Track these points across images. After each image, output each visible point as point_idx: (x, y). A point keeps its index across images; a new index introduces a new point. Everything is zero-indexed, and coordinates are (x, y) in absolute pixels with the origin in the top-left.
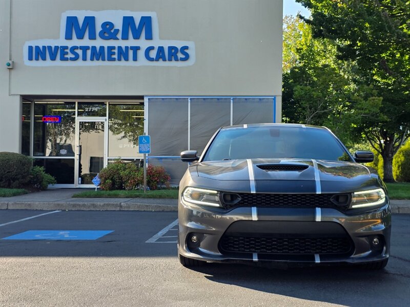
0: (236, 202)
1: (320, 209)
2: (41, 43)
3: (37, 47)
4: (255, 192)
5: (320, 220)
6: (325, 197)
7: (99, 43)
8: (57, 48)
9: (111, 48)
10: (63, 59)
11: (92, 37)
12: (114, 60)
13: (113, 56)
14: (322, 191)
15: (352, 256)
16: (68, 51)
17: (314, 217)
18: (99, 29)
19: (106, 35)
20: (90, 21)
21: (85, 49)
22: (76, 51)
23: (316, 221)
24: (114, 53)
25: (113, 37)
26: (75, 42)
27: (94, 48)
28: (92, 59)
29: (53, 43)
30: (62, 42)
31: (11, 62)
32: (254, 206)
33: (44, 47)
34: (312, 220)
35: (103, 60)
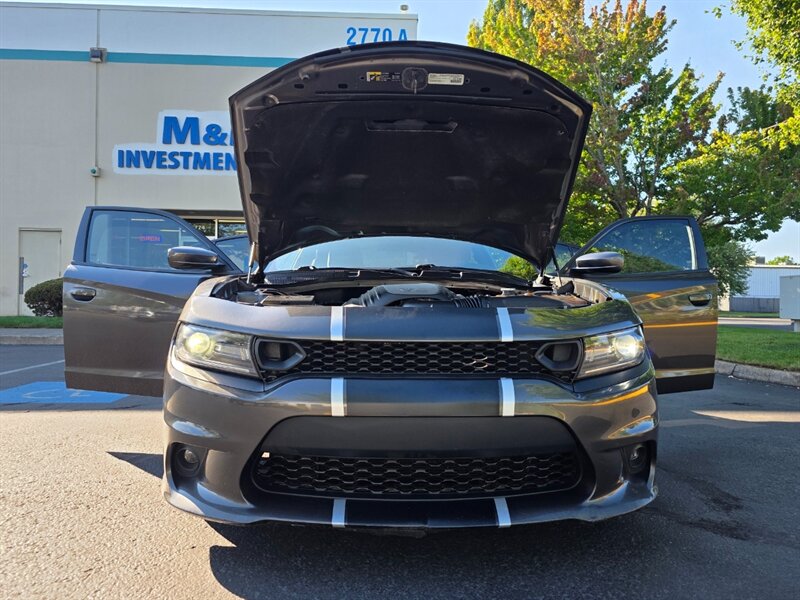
0: (291, 363)
1: (510, 381)
2: (134, 147)
3: (129, 152)
4: (340, 339)
5: (512, 414)
6: (523, 349)
7: (203, 149)
8: (152, 153)
9: (217, 155)
10: (160, 166)
11: (195, 141)
12: (221, 168)
13: (220, 165)
14: (515, 335)
15: (588, 501)
16: (167, 157)
17: (498, 406)
18: (203, 132)
19: (212, 139)
20: (192, 123)
21: (186, 155)
22: (176, 157)
23: (501, 416)
24: (221, 162)
25: (220, 141)
26: (175, 147)
27: (197, 155)
28: (195, 168)
29: (148, 148)
30: (159, 146)
31: (96, 169)
32: (337, 375)
33: (137, 152)
34: (491, 412)
35: (209, 168)
